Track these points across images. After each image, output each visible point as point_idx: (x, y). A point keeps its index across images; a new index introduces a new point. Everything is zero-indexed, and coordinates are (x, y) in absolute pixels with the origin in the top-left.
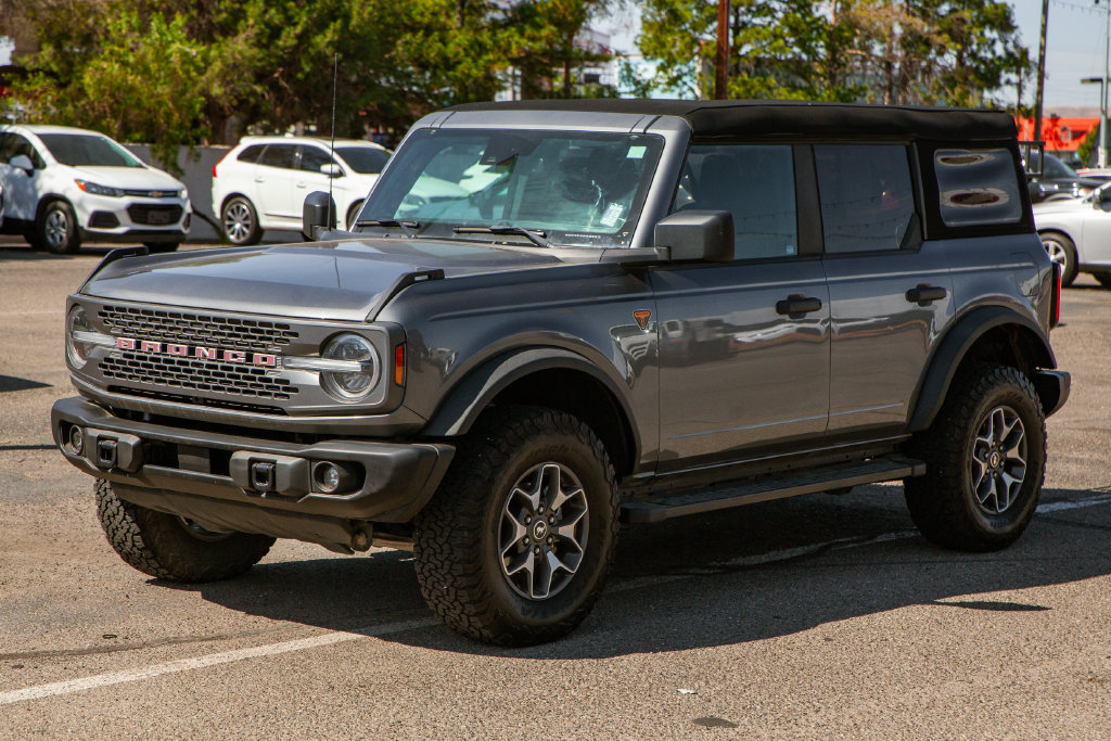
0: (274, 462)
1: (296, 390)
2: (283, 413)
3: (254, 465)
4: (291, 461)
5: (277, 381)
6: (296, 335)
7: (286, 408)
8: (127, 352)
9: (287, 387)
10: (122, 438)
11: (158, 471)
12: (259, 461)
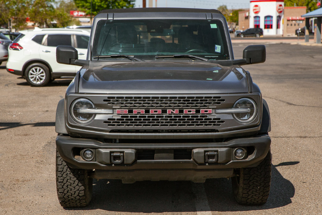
0: (217, 151)
1: (222, 122)
2: (217, 131)
3: (206, 153)
4: (224, 149)
5: (214, 119)
6: (224, 100)
7: (219, 129)
8: (123, 115)
9: (219, 121)
10: (126, 151)
11: (145, 162)
12: (208, 151)
